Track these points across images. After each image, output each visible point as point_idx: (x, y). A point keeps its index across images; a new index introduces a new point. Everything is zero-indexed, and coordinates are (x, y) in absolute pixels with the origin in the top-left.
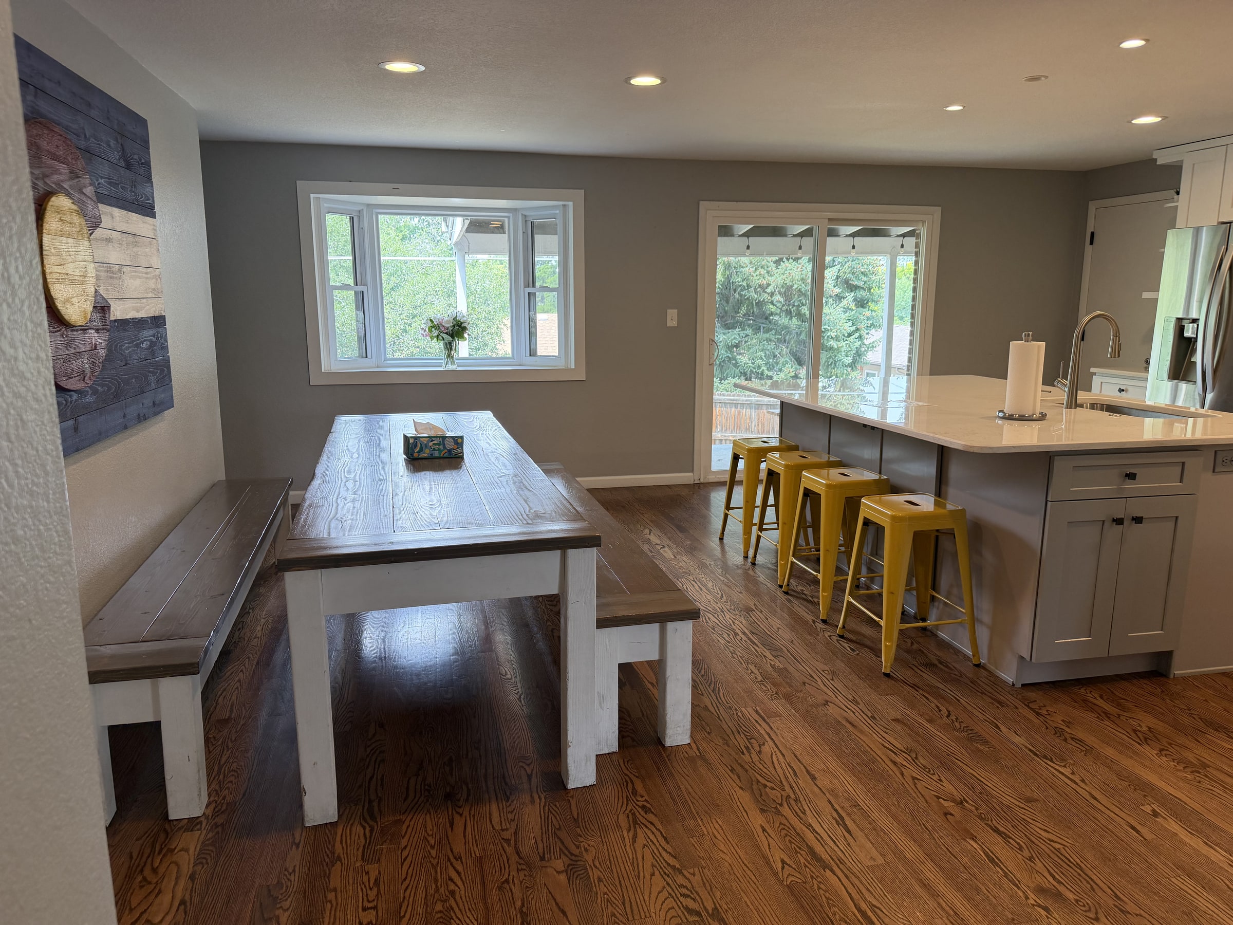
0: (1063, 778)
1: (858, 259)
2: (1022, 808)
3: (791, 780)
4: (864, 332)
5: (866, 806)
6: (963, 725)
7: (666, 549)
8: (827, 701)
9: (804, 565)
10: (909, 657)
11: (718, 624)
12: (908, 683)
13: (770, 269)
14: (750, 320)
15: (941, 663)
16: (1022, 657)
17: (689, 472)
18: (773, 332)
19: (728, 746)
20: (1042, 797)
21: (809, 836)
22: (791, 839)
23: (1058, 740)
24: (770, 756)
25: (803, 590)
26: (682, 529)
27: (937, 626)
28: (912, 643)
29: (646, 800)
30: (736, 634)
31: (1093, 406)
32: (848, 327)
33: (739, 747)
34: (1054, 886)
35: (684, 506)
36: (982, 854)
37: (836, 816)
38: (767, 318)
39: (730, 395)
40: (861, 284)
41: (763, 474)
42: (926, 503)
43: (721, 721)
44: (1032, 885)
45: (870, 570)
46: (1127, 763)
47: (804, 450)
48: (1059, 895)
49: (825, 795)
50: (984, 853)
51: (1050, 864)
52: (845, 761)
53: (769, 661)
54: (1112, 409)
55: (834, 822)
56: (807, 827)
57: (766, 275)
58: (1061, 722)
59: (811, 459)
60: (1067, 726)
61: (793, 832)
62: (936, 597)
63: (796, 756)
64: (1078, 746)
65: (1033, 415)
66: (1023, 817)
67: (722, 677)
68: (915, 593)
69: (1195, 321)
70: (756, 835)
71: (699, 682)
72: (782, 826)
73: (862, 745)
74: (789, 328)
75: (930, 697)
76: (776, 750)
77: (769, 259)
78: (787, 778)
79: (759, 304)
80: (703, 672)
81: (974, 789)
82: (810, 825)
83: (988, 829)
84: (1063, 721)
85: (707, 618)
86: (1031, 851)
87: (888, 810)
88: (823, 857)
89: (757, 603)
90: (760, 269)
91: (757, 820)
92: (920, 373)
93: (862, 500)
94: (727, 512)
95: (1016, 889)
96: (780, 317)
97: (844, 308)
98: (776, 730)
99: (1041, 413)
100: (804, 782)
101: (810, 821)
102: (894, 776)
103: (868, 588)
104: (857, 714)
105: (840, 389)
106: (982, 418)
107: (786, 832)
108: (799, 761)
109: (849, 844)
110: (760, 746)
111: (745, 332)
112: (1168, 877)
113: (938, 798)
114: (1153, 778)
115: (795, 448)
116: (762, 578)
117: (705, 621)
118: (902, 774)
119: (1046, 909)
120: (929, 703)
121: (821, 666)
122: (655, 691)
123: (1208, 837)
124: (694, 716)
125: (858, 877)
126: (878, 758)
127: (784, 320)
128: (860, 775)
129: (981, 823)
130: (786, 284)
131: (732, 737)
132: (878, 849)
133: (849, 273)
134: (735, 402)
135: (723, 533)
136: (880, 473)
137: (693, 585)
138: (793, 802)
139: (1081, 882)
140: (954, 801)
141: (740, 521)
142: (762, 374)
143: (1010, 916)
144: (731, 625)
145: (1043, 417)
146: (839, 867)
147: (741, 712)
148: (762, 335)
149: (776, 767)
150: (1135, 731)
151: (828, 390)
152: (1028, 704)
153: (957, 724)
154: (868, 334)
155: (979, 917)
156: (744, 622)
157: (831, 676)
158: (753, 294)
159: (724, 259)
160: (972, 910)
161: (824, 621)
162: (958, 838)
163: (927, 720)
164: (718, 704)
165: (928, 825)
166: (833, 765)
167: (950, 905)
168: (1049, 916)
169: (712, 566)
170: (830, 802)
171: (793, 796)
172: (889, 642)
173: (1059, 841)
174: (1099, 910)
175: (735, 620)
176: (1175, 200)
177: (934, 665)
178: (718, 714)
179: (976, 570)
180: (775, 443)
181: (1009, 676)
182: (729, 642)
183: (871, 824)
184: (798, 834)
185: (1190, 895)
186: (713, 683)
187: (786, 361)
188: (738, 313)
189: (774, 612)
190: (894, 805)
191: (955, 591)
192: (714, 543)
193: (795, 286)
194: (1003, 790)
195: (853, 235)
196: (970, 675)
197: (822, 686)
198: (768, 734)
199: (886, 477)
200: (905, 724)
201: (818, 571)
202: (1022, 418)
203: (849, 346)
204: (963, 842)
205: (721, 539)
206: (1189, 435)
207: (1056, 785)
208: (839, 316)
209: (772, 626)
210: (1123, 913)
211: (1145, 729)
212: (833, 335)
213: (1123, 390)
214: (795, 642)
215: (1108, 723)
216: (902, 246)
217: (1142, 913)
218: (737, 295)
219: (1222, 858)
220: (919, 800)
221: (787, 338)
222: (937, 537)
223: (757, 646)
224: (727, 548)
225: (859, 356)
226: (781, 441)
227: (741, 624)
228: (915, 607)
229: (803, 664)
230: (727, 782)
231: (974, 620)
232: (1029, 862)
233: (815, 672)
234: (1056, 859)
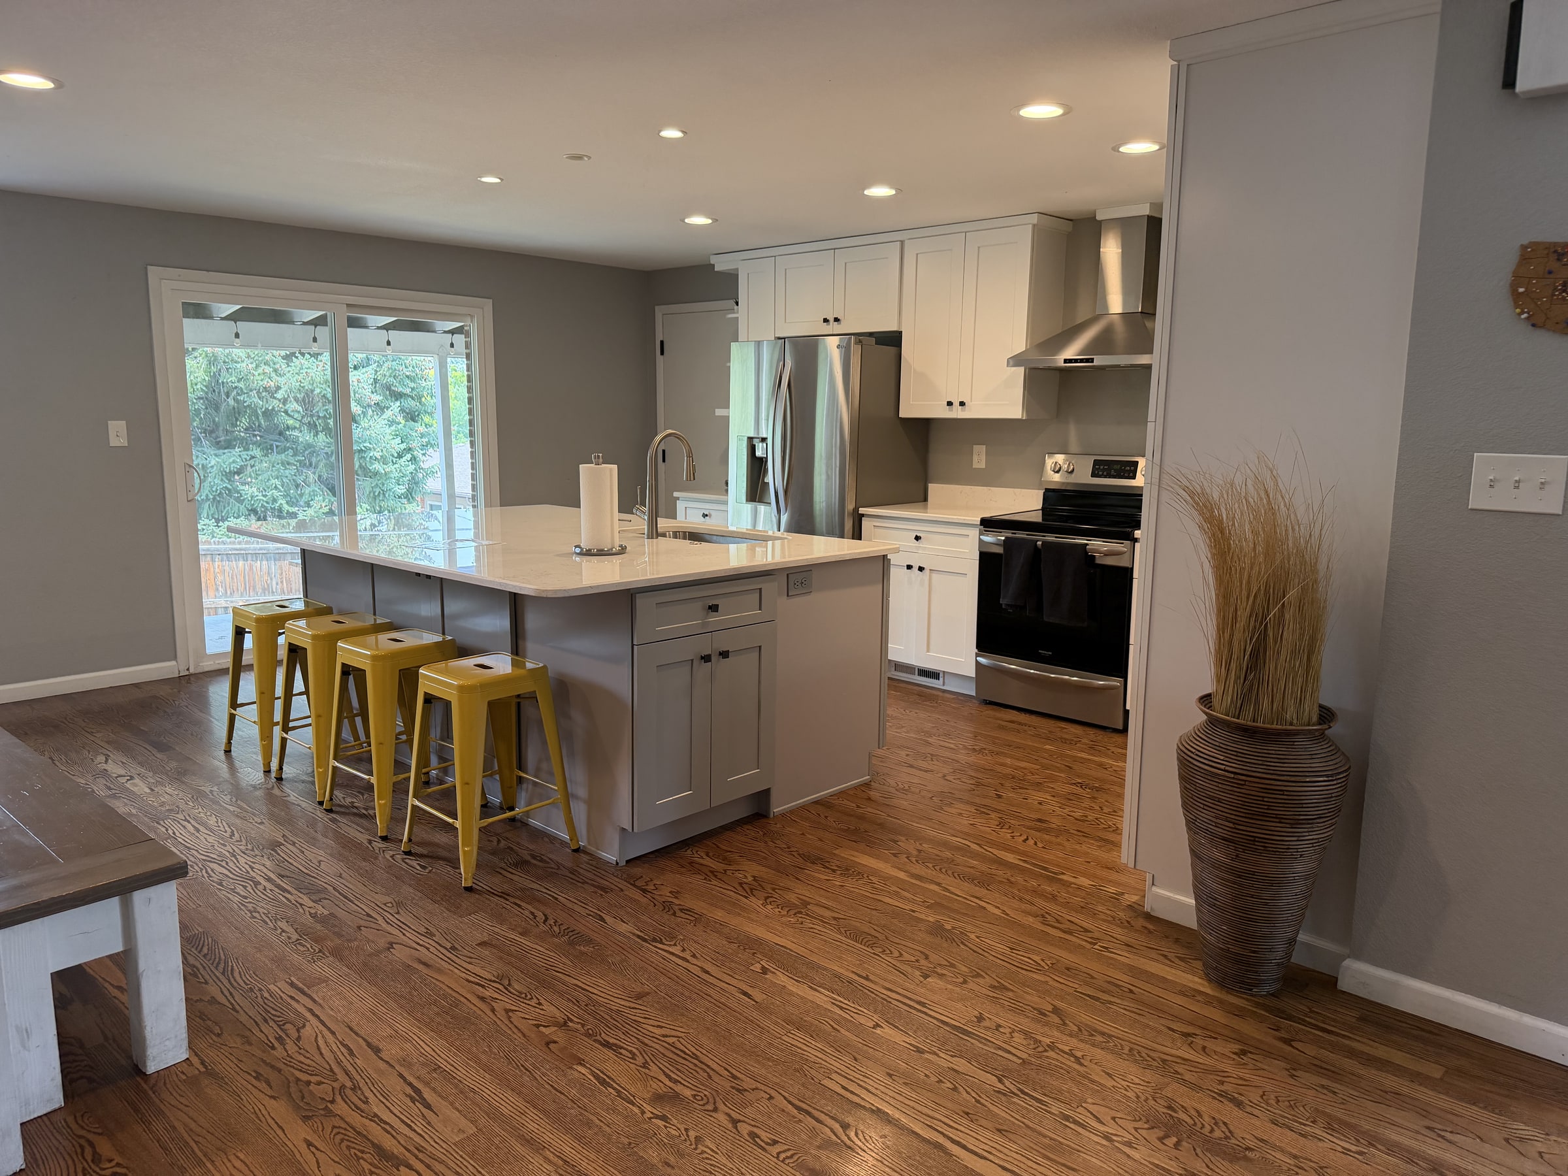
0: (674, 958)
1: (400, 359)
2: (633, 1008)
3: (345, 1063)
4: (418, 453)
5: (449, 1066)
6: (563, 928)
7: (137, 781)
8: (391, 944)
9: (350, 767)
10: (495, 860)
11: (227, 876)
12: (495, 892)
13: (277, 366)
14: (255, 436)
15: (534, 857)
16: (623, 829)
17: (170, 660)
18: (290, 452)
19: (250, 1044)
20: (654, 988)
21: (375, 1131)
22: (349, 1144)
23: (666, 917)
24: (313, 1040)
25: (353, 802)
26: (161, 747)
27: (527, 814)
28: (499, 841)
29: (118, 1165)
30: (257, 883)
31: (676, 535)
32: (396, 445)
33: (266, 1041)
34: (670, 1088)
35: (165, 712)
36: (592, 1078)
37: (409, 1091)
38: (281, 434)
39: (234, 543)
40: (408, 391)
41: (282, 652)
42: (501, 664)
43: (237, 1012)
44: (647, 1096)
45: (442, 759)
46: (735, 921)
47: (341, 613)
48: (677, 1096)
49: (393, 1067)
50: (594, 1076)
51: (665, 1064)
52: (419, 1015)
53: (307, 909)
54: (695, 537)
55: (408, 1101)
56: (371, 1120)
57: (273, 375)
58: (669, 894)
59: (350, 623)
60: (676, 898)
61: (351, 1134)
62: (524, 778)
63: (351, 1029)
64: (687, 916)
65: (612, 549)
66: (634, 1018)
67: (236, 950)
68: (497, 777)
69: (764, 440)
70: (298, 1156)
71: (200, 966)
72: (335, 1131)
73: (441, 988)
74: (314, 447)
75: (522, 904)
76: (321, 1027)
77: (276, 353)
78: (339, 1063)
79: (268, 414)
80: (205, 950)
81: (578, 1002)
82: (376, 1115)
83: (597, 1045)
84: (670, 892)
85: (209, 870)
86: (645, 1055)
87: (478, 1061)
88: (395, 1151)
89: (287, 833)
90: (263, 366)
91: (298, 1133)
92: (489, 504)
93: (421, 671)
94: (233, 711)
95: (631, 1106)
96: (301, 432)
97: (388, 421)
98: (321, 1002)
99: (621, 546)
100: (364, 1061)
101: (376, 1110)
102: (483, 1015)
103: (441, 782)
104: (432, 949)
105: (394, 528)
106: (558, 555)
107: (342, 1136)
108: (356, 1034)
109: (429, 1123)
110: (298, 1031)
111: (250, 453)
112: (780, 1036)
113: (538, 1026)
114: (760, 932)
115: (328, 611)
116: (293, 797)
117: (205, 875)
118: (493, 1010)
119: (664, 1118)
120: (522, 911)
121: (381, 899)
122: (124, 998)
123: (812, 980)
124: (193, 1017)
125: (442, 1162)
126: (462, 999)
127: (305, 437)
128: (440, 1028)
129: (589, 1041)
130: (303, 387)
131: (256, 1031)
132: (469, 1116)
133: (390, 376)
134: (242, 552)
135: (229, 742)
136: (444, 633)
137: (184, 827)
138: (349, 1092)
139: (697, 1073)
140: (556, 1024)
141: (254, 722)
142: (280, 510)
143: (626, 1141)
144: (248, 872)
145: (623, 550)
146: (417, 1157)
147: (269, 991)
148: (275, 457)
149: (323, 1051)
150: (741, 884)
151: (379, 528)
152: (632, 881)
153: (556, 929)
154: (424, 454)
155: (593, 1156)
156: (268, 863)
157: (395, 909)
158: (256, 400)
159: (205, 349)
160: (584, 1151)
161: (384, 839)
162: (564, 1068)
163: (521, 934)
164: (232, 990)
165: (527, 1065)
166: (404, 1024)
167: (558, 1154)
168: (668, 1125)
169: (215, 794)
170: (401, 1076)
171: (349, 1084)
172: (468, 846)
173: (674, 1033)
174: (717, 1099)
175: (254, 863)
176: (736, 311)
177: (527, 862)
178: (231, 1004)
179: (566, 736)
180: (299, 606)
181: (611, 855)
182: (246, 898)
183: (456, 1086)
184: (359, 1133)
185: (800, 1048)
186: (222, 962)
187: (313, 491)
188: (236, 426)
189: (313, 841)
190: (484, 1052)
191: (544, 766)
192: (218, 761)
193: (317, 391)
194: (611, 993)
195: (386, 328)
196: (569, 864)
197: (384, 925)
198: (310, 1011)
199: (450, 638)
200: (494, 946)
201: (370, 773)
202: (601, 553)
203: (400, 471)
204: (570, 1072)
205: (228, 752)
206: (770, 559)
207: (668, 969)
208: (382, 430)
209: (310, 861)
210: (740, 1093)
211: (750, 879)
212: (378, 455)
213: (707, 515)
214: (344, 875)
215: (714, 882)
216: (452, 345)
217: (759, 1085)
218: (231, 402)
219: (826, 999)
220: (515, 1036)
221: (314, 460)
222: (519, 704)
223: (289, 892)
224: (237, 764)
225: (417, 483)
226: (307, 604)
227: (264, 867)
228: (500, 795)
229: (356, 902)
230: (252, 1097)
231: (568, 796)
232: (643, 1070)
233: (374, 909)
234: (671, 1055)
